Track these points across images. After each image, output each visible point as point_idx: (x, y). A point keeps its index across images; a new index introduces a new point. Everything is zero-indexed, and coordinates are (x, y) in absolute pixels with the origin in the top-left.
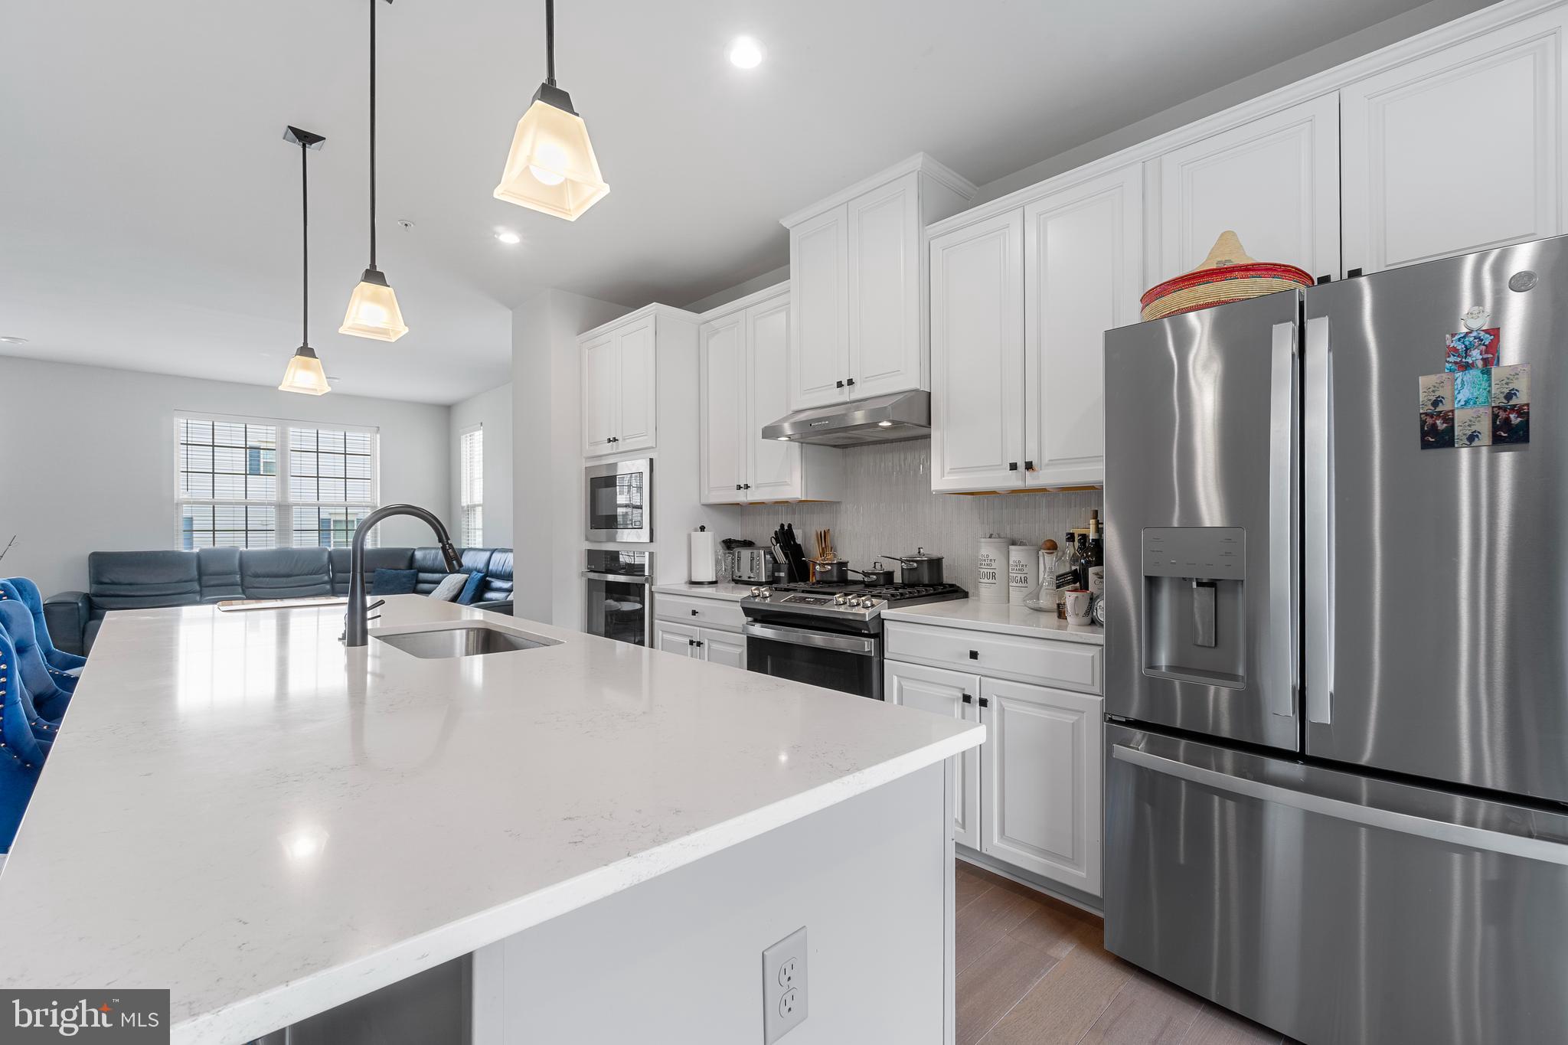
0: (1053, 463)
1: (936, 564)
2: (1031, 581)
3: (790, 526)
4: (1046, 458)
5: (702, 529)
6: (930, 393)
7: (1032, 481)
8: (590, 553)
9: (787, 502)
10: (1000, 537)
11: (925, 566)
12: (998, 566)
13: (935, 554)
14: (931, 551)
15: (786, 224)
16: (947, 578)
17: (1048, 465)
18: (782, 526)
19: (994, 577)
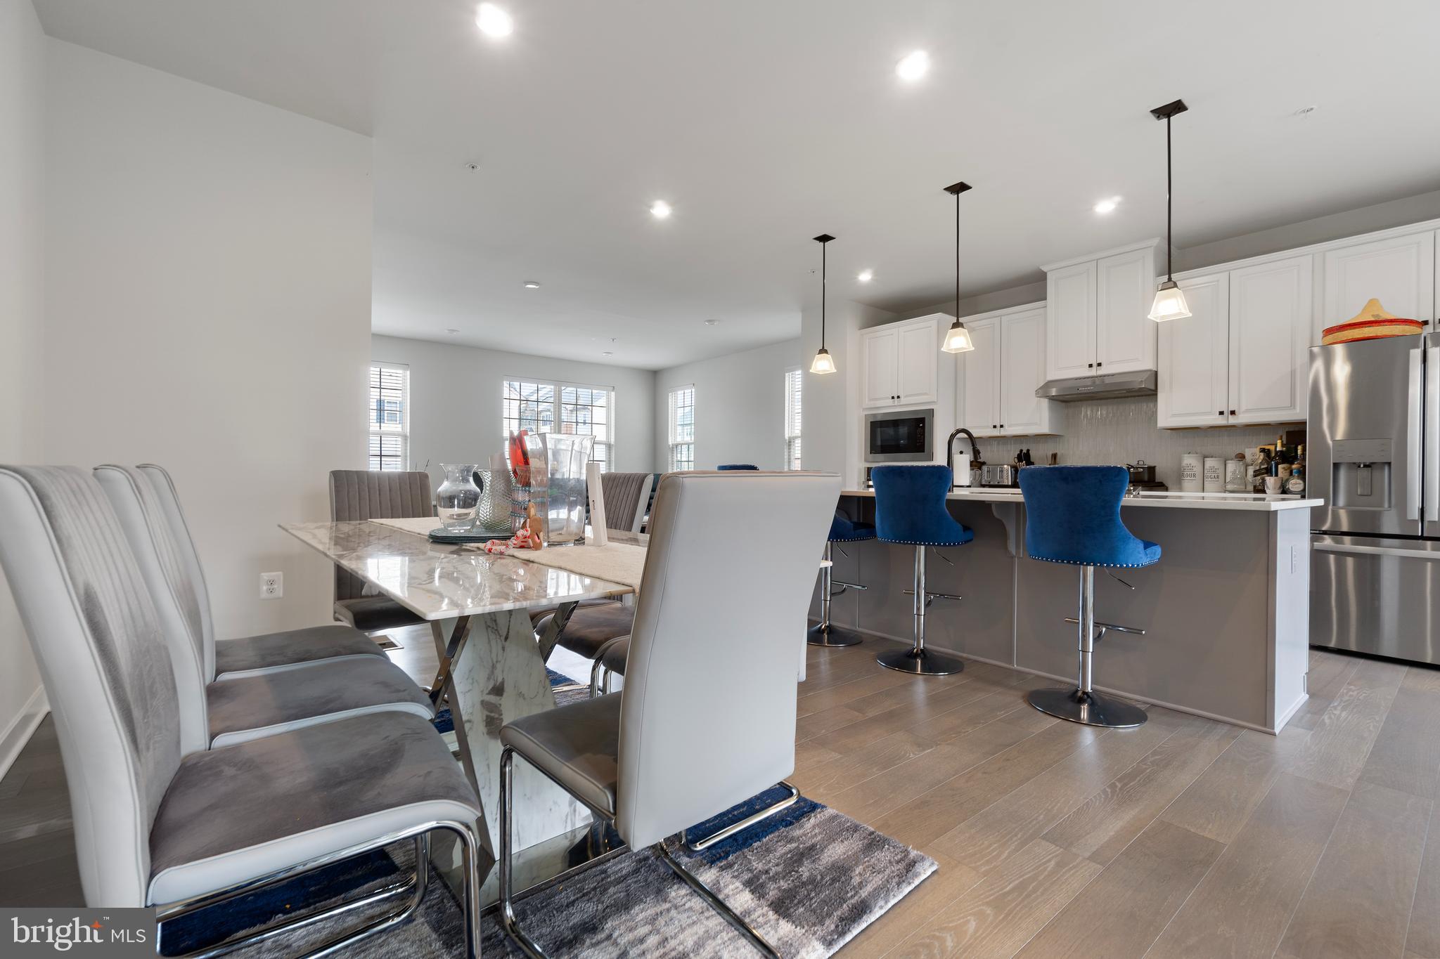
0: (1247, 411)
1: (1152, 470)
2: (1222, 477)
3: (1028, 451)
4: (1243, 408)
5: (961, 453)
6: (1156, 373)
7: (1232, 420)
8: (869, 469)
9: (1027, 436)
10: (1197, 453)
11: (1146, 471)
12: (1198, 469)
13: (1152, 465)
14: (1149, 463)
15: (1044, 269)
16: (1158, 479)
17: (1244, 412)
18: (1021, 451)
19: (1194, 476)
